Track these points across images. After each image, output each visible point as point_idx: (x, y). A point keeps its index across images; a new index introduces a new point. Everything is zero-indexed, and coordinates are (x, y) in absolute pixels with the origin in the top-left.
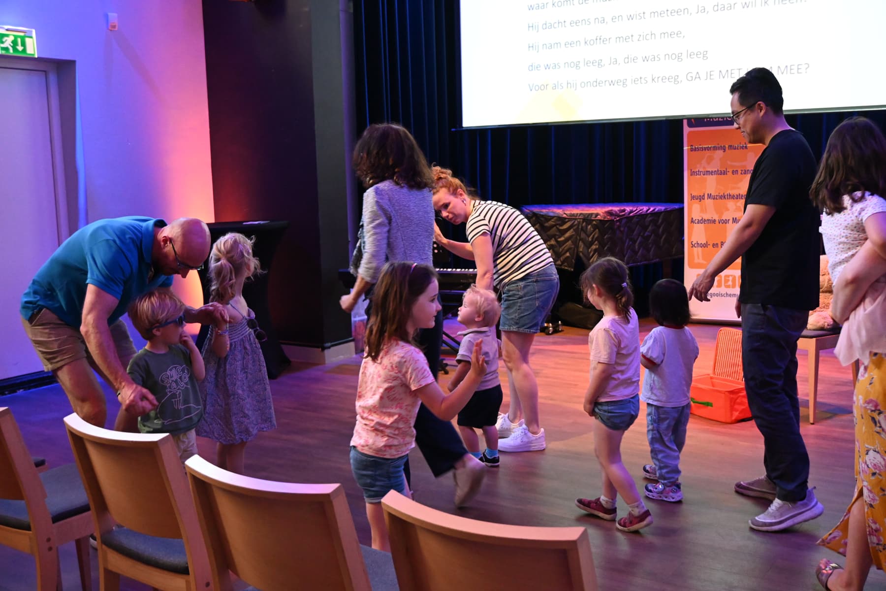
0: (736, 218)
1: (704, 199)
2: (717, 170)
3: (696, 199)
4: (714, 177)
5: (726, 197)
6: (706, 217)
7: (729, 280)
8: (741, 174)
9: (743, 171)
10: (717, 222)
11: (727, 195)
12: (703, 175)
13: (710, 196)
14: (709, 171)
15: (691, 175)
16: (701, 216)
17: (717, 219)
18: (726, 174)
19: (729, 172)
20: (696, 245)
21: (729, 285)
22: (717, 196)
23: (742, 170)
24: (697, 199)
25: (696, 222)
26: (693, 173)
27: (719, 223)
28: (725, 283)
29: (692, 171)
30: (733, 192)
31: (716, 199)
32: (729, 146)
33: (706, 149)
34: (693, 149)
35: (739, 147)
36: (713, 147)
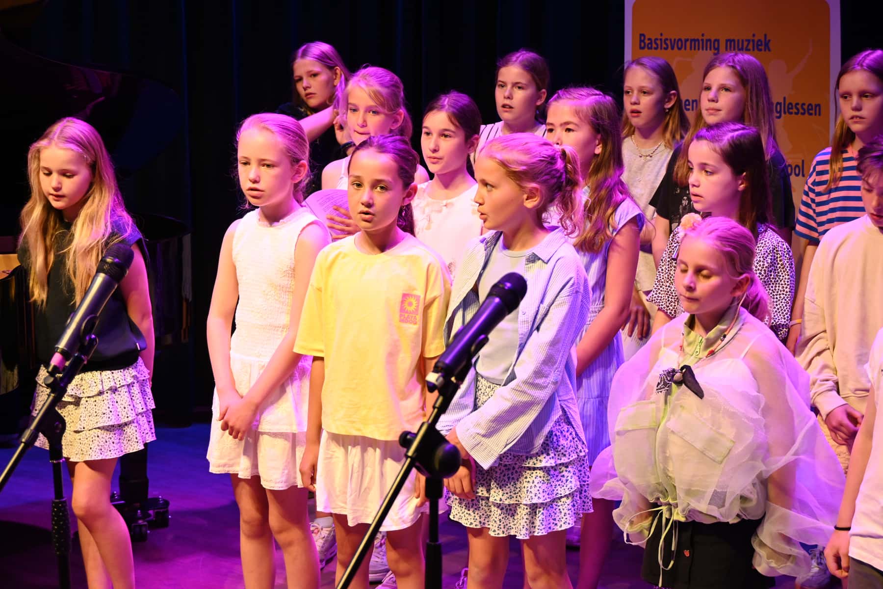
32: (727, 41)
33: (676, 46)
34: (645, 43)
35: (751, 43)
36: (692, 40)
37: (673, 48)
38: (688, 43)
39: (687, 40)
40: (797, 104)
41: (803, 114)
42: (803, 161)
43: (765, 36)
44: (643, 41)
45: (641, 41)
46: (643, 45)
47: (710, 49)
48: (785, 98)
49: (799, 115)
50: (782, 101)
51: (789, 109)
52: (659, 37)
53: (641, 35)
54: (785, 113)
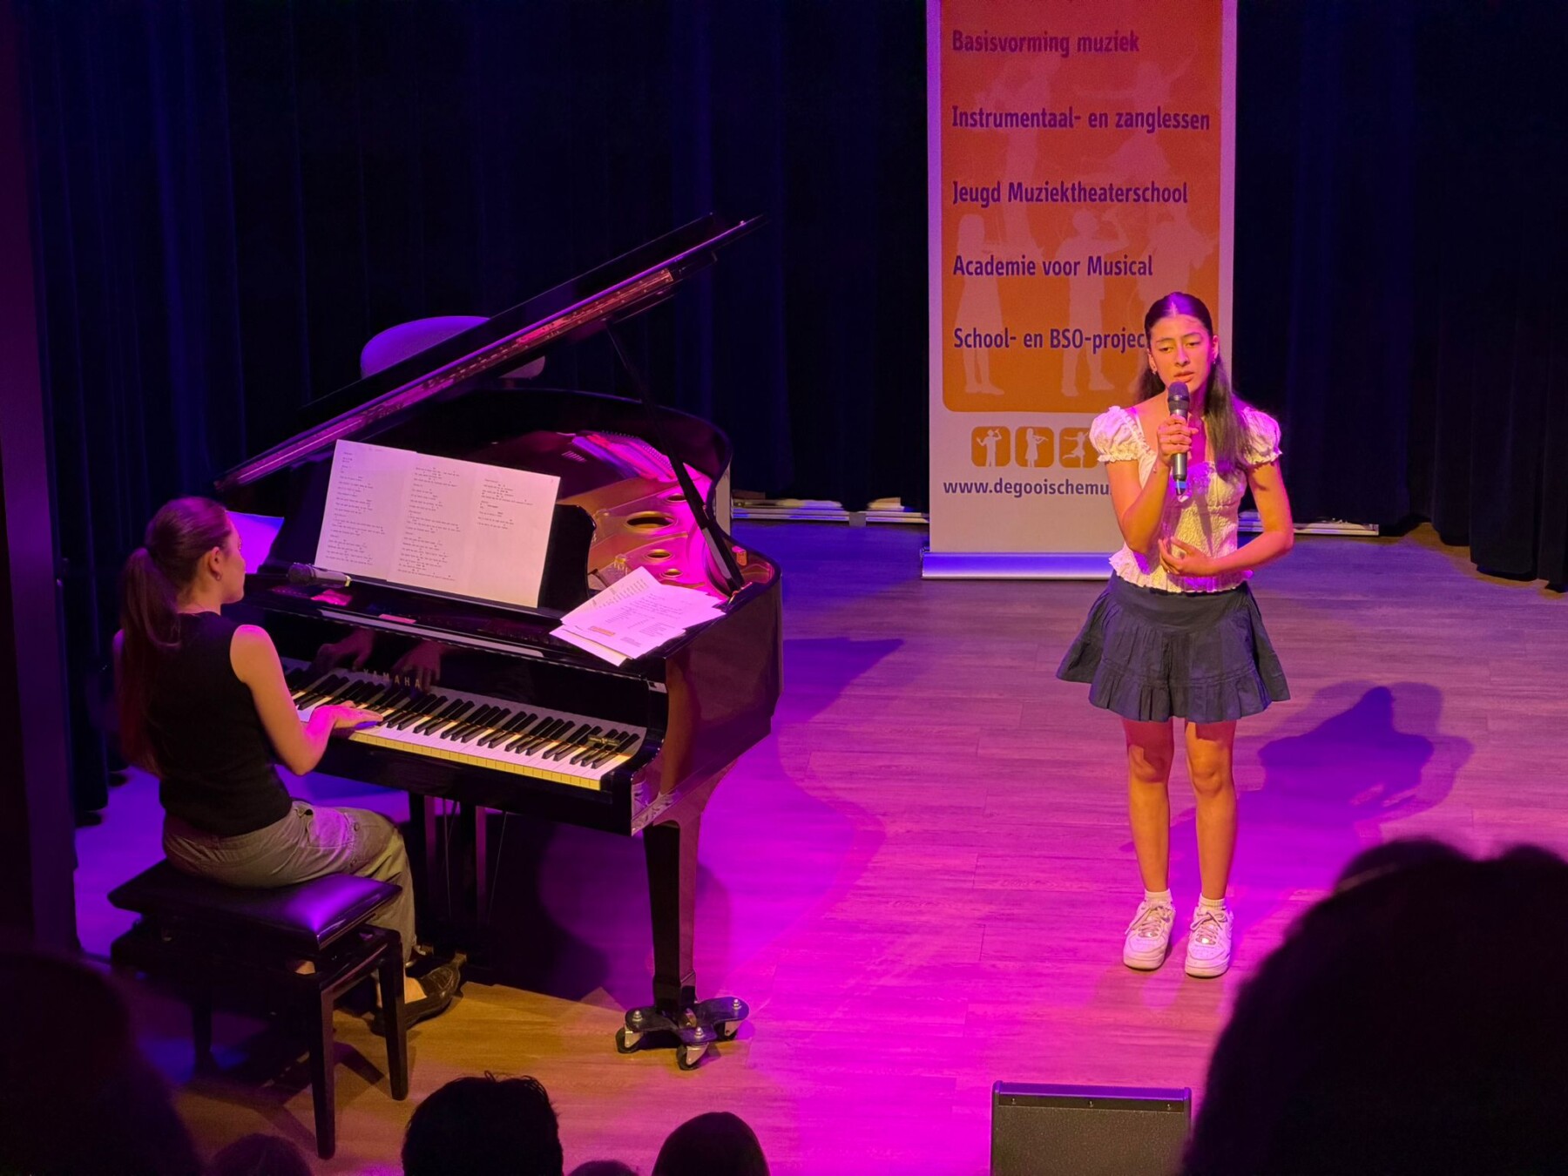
0: (1099, 259)
1: (998, 199)
2: (1040, 112)
3: (972, 200)
4: (1034, 131)
5: (1069, 193)
6: (1002, 255)
7: (1075, 444)
8: (1118, 125)
9: (1123, 119)
10: (1039, 270)
11: (1073, 189)
12: (996, 125)
13: (1016, 191)
14: (1017, 115)
15: (955, 124)
16: (985, 252)
17: (1039, 261)
18: (1071, 126)
19: (1078, 118)
20: (971, 340)
21: (1078, 459)
22: (1040, 190)
23: (1120, 115)
24: (977, 199)
25: (972, 268)
26: (960, 118)
27: (1047, 273)
28: (1062, 454)
29: (958, 112)
30: (1088, 181)
31: (1038, 200)
32: (1080, 39)
33: (1007, 47)
34: (961, 42)
35: (1112, 44)
36: (1030, 40)
37: (1003, 49)
38: (1025, 43)
39: (1022, 40)
40: (1176, 115)
41: (1186, 128)
42: (1185, 184)
43: (1132, 31)
44: (960, 39)
45: (955, 40)
46: (958, 44)
47: (1056, 50)
48: (1159, 108)
49: (1180, 128)
50: (1155, 111)
51: (1164, 121)
52: (983, 35)
53: (955, 32)
54: (1159, 126)
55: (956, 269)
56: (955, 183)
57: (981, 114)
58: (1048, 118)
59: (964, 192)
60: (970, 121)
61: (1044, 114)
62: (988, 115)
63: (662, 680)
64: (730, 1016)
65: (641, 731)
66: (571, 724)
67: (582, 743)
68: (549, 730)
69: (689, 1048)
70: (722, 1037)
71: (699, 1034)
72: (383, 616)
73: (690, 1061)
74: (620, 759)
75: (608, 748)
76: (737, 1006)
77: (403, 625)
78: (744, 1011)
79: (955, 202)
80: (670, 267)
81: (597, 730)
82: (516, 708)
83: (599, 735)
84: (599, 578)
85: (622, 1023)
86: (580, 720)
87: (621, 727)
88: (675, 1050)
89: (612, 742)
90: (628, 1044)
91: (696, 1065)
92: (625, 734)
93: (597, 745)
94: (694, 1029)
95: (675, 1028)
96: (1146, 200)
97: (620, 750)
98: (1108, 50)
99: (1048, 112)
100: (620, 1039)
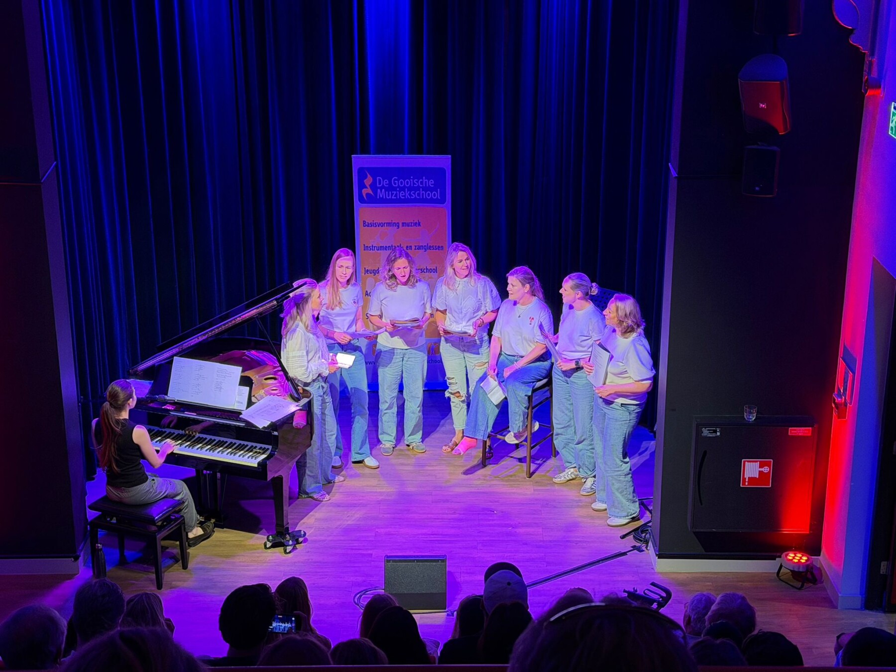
3: (370, 273)
9: (417, 247)
12: (377, 250)
14: (383, 247)
15: (364, 250)
24: (372, 273)
26: (365, 248)
29: (365, 246)
32: (402, 223)
34: (366, 224)
35: (413, 224)
36: (387, 223)
37: (379, 226)
38: (386, 224)
39: (385, 223)
40: (433, 246)
41: (436, 249)
42: (436, 267)
43: (418, 221)
45: (364, 224)
47: (395, 226)
48: (428, 244)
49: (434, 250)
50: (426, 245)
52: (372, 222)
53: (364, 221)
54: (428, 249)
55: (366, 295)
56: (365, 268)
57: (372, 246)
58: (393, 247)
59: (368, 271)
60: (369, 249)
61: (392, 246)
62: (375, 247)
63: (276, 431)
64: (300, 536)
65: (270, 447)
66: (247, 445)
67: (251, 451)
68: (240, 448)
69: (288, 547)
70: (298, 543)
71: (291, 542)
72: (186, 413)
73: (288, 551)
74: (264, 456)
75: (259, 453)
76: (302, 533)
77: (193, 415)
78: (305, 534)
79: (365, 274)
80: (276, 299)
81: (256, 447)
82: (229, 441)
83: (257, 448)
84: (256, 397)
85: (266, 540)
86: (250, 444)
87: (263, 446)
88: (283, 548)
89: (261, 451)
90: (268, 546)
91: (290, 552)
92: (265, 448)
93: (256, 452)
94: (289, 541)
95: (283, 541)
96: (424, 272)
97: (263, 453)
98: (411, 226)
99: (393, 245)
100: (265, 545)
